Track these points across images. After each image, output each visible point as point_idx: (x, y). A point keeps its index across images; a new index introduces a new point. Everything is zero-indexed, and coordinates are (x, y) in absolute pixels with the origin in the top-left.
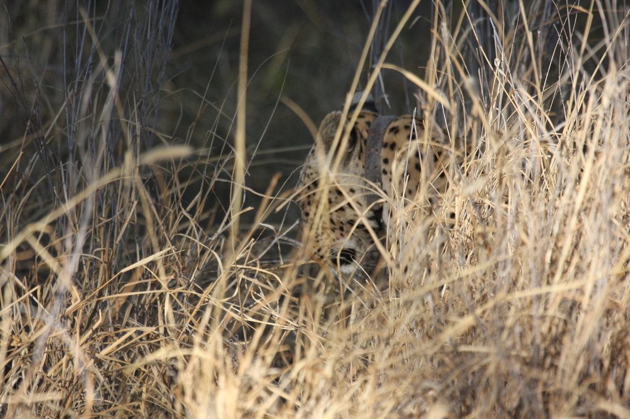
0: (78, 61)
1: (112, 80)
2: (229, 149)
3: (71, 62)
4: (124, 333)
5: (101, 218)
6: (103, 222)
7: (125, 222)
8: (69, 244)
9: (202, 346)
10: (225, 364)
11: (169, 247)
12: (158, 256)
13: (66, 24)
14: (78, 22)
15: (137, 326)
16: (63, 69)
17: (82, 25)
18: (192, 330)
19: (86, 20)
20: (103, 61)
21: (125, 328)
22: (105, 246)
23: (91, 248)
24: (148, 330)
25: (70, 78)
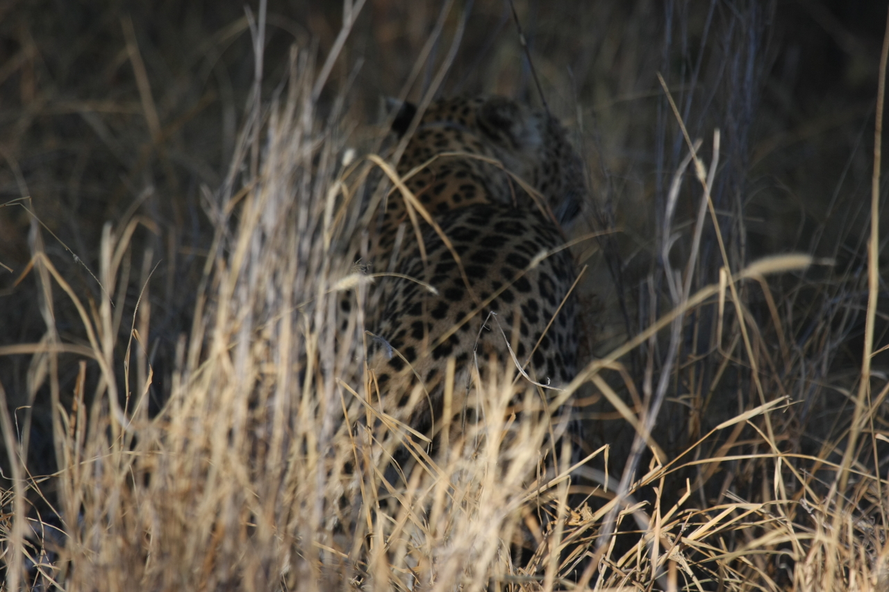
2: (862, 263)
4: (721, 511)
5: (690, 355)
9: (825, 530)
10: (858, 557)
11: (781, 395)
12: (765, 408)
15: (737, 502)
18: (812, 509)
21: (722, 504)
22: (695, 392)
24: (752, 508)
25: (647, 169)
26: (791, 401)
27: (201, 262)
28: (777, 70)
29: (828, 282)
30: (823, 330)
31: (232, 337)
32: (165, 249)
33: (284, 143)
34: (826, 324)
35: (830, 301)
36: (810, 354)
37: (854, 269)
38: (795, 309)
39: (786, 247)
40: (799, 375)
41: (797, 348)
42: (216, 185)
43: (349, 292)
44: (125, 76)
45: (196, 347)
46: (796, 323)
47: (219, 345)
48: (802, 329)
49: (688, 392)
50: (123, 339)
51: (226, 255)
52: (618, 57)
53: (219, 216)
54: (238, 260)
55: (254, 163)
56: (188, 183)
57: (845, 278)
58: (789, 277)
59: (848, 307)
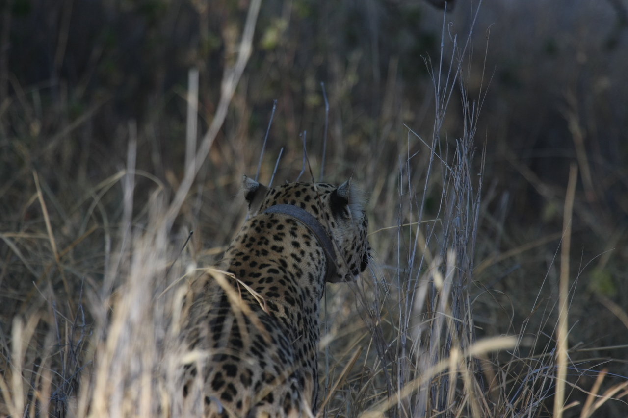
2: (554, 345)
3: (405, 261)
5: (434, 410)
6: (436, 414)
7: (456, 414)
13: (400, 226)
14: (411, 224)
16: (397, 268)
19: (418, 223)
25: (404, 277)
27: (86, 345)
28: (493, 208)
29: (532, 359)
30: (528, 392)
31: (108, 398)
32: (61, 335)
33: (144, 262)
34: (530, 388)
35: (534, 372)
36: (518, 410)
37: (549, 350)
38: (508, 378)
39: (501, 331)
41: (509, 405)
42: (97, 293)
43: (190, 365)
44: (34, 213)
45: (82, 405)
46: (509, 386)
47: (99, 402)
48: (513, 391)
51: (105, 339)
52: (382, 199)
53: (99, 311)
54: (112, 342)
55: (123, 274)
56: (78, 287)
57: (544, 355)
58: (504, 354)
59: (546, 376)
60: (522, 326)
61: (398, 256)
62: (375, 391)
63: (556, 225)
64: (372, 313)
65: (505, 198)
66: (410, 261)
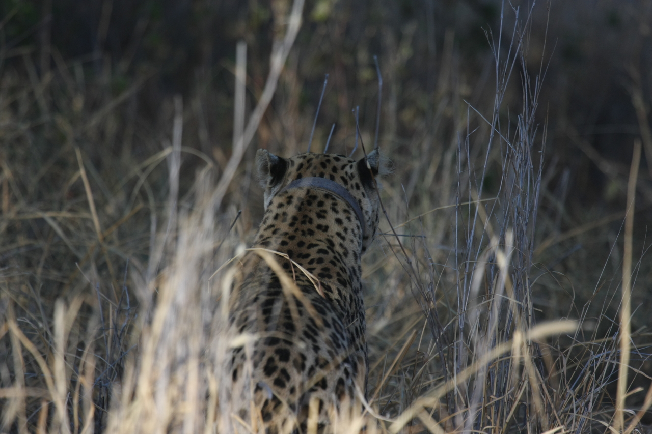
0: (470, 241)
1: (503, 261)
2: (616, 329)
3: (463, 241)
5: (492, 397)
6: (494, 401)
7: (515, 401)
8: (460, 421)
11: (559, 426)
13: (459, 205)
14: (470, 203)
16: (454, 249)
17: (473, 206)
19: (477, 201)
20: (495, 242)
22: (495, 424)
23: (481, 426)
25: (461, 258)
26: (565, 430)
27: (131, 328)
28: (553, 186)
29: (594, 343)
30: (589, 378)
31: (153, 383)
32: (105, 319)
33: (190, 242)
34: (592, 374)
35: (596, 356)
36: (579, 396)
37: (612, 335)
38: (569, 363)
39: (561, 315)
40: (572, 411)
41: (570, 391)
42: (142, 274)
43: (239, 349)
44: (77, 191)
45: (127, 390)
46: (570, 372)
47: (144, 388)
48: (574, 376)
49: (489, 424)
50: (73, 383)
51: (150, 322)
52: (438, 177)
53: (144, 293)
54: (158, 326)
55: (169, 255)
56: (122, 268)
57: (606, 340)
58: (565, 338)
59: (608, 361)
60: (584, 308)
61: (455, 236)
62: (431, 377)
63: (619, 203)
64: (427, 295)
65: (566, 176)
66: (468, 242)
